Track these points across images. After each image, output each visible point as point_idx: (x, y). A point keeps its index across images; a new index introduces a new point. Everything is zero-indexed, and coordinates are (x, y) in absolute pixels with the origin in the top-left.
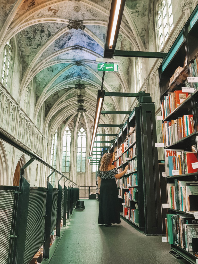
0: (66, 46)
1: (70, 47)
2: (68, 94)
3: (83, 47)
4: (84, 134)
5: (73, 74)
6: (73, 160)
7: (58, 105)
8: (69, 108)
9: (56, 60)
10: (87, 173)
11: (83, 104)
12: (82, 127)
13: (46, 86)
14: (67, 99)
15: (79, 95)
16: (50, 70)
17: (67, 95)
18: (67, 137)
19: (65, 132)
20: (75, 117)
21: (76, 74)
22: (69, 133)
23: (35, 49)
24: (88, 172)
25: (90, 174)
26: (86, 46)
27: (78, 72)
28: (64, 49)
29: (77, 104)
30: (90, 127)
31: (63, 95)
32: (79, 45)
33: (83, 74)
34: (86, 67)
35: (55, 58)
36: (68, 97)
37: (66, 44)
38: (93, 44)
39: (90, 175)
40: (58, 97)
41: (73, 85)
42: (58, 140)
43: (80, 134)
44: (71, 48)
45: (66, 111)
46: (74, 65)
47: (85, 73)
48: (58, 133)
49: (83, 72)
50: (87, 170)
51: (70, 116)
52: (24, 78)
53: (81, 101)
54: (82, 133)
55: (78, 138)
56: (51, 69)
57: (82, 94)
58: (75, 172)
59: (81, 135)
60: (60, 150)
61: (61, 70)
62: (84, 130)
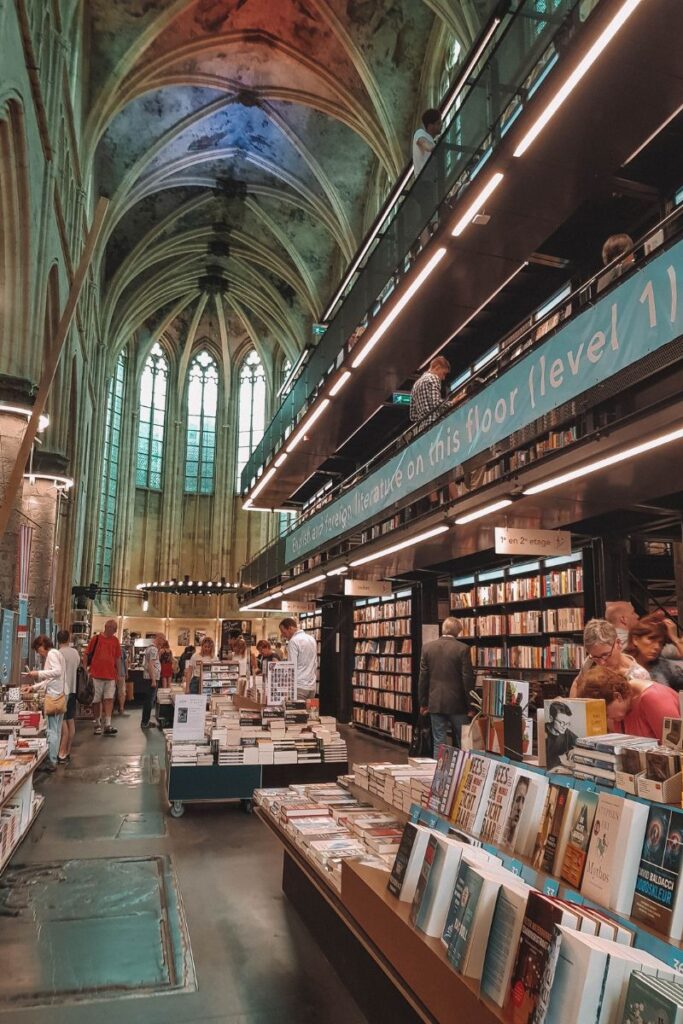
0: (225, 27)
1: (237, 32)
2: (187, 211)
3: (277, 39)
4: (212, 372)
5: (221, 136)
6: (172, 453)
7: (149, 248)
8: (175, 271)
9: (185, 73)
10: (217, 496)
11: (222, 261)
12: (205, 349)
13: (134, 161)
14: (179, 231)
15: (219, 224)
16: (153, 110)
17: (182, 215)
18: (154, 378)
19: (149, 362)
20: (186, 309)
21: (229, 138)
22: (162, 364)
23: (137, 15)
24: (223, 491)
25: (227, 500)
26: (287, 36)
27: (238, 130)
28: (218, 35)
29: (205, 255)
30: (234, 349)
31: (171, 212)
32: (267, 29)
33: (254, 139)
34: (269, 113)
35: (185, 64)
36: (183, 224)
37: (228, 20)
38: (313, 31)
39: (229, 502)
40: (154, 218)
41: (211, 180)
42: (126, 383)
43: (196, 371)
44: (240, 35)
45: (165, 280)
46: (232, 101)
47: (259, 139)
48: (126, 360)
49: (253, 134)
50: (217, 486)
51: (169, 304)
52: (98, 104)
53: (220, 247)
54: (204, 369)
55: (191, 384)
56: (155, 106)
57: (230, 221)
58: (178, 493)
59: (200, 374)
60: (130, 415)
61: (189, 116)
62: (210, 360)
